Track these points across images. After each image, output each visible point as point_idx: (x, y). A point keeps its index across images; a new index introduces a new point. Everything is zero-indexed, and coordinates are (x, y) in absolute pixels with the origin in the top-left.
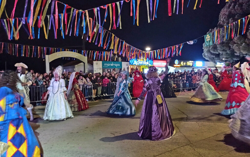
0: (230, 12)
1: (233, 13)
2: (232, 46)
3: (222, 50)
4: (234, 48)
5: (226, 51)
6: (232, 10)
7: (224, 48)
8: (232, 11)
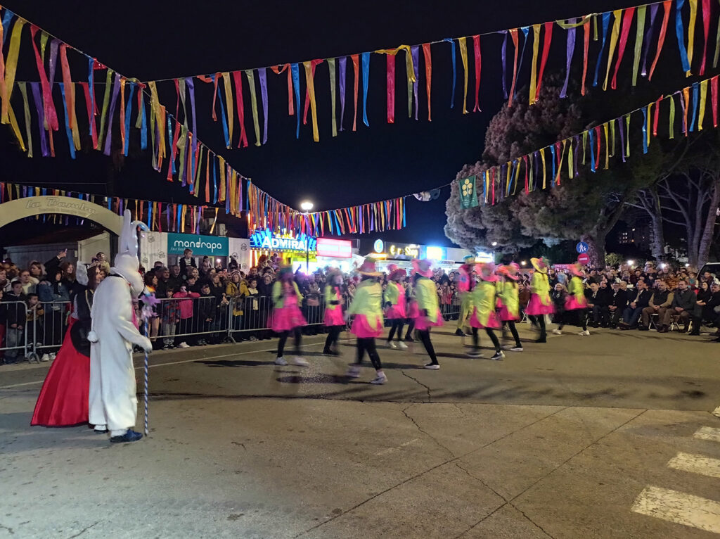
0: (513, 127)
1: (519, 129)
2: (516, 211)
3: (493, 220)
4: (521, 216)
5: (501, 223)
6: (518, 121)
7: (498, 217)
8: (519, 124)
